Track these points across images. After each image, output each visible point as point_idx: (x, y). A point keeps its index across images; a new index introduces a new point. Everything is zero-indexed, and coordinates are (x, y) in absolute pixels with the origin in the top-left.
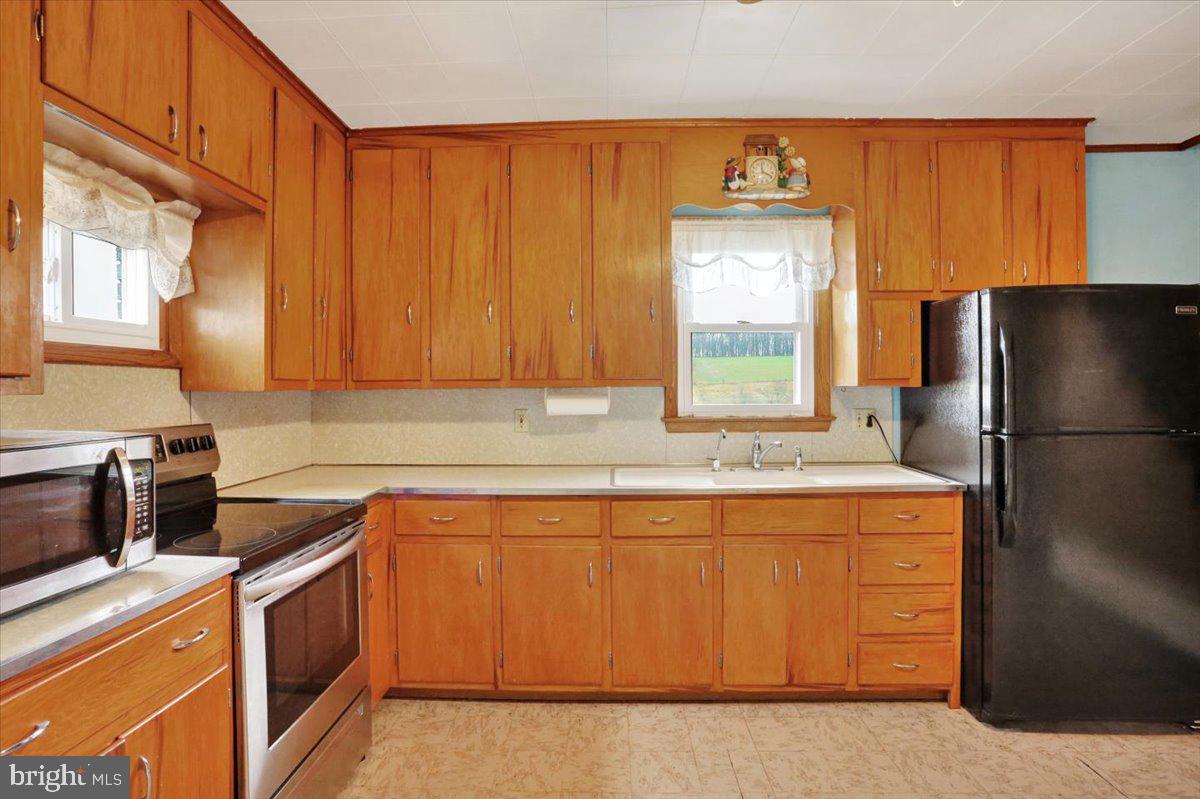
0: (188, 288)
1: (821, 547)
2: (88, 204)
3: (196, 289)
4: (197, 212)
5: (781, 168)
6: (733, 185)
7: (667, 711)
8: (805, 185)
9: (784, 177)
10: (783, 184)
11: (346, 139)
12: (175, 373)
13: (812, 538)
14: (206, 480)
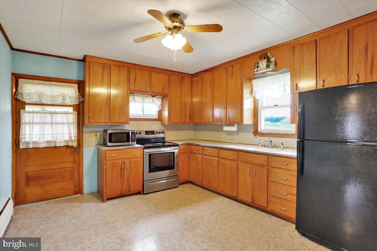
0: (161, 109)
1: (261, 168)
2: (143, 100)
3: (162, 109)
4: (162, 97)
5: (267, 62)
6: (255, 70)
7: (228, 200)
8: (274, 65)
9: (269, 64)
10: (268, 66)
11: (192, 76)
12: (160, 122)
13: (260, 165)
14: (164, 138)
